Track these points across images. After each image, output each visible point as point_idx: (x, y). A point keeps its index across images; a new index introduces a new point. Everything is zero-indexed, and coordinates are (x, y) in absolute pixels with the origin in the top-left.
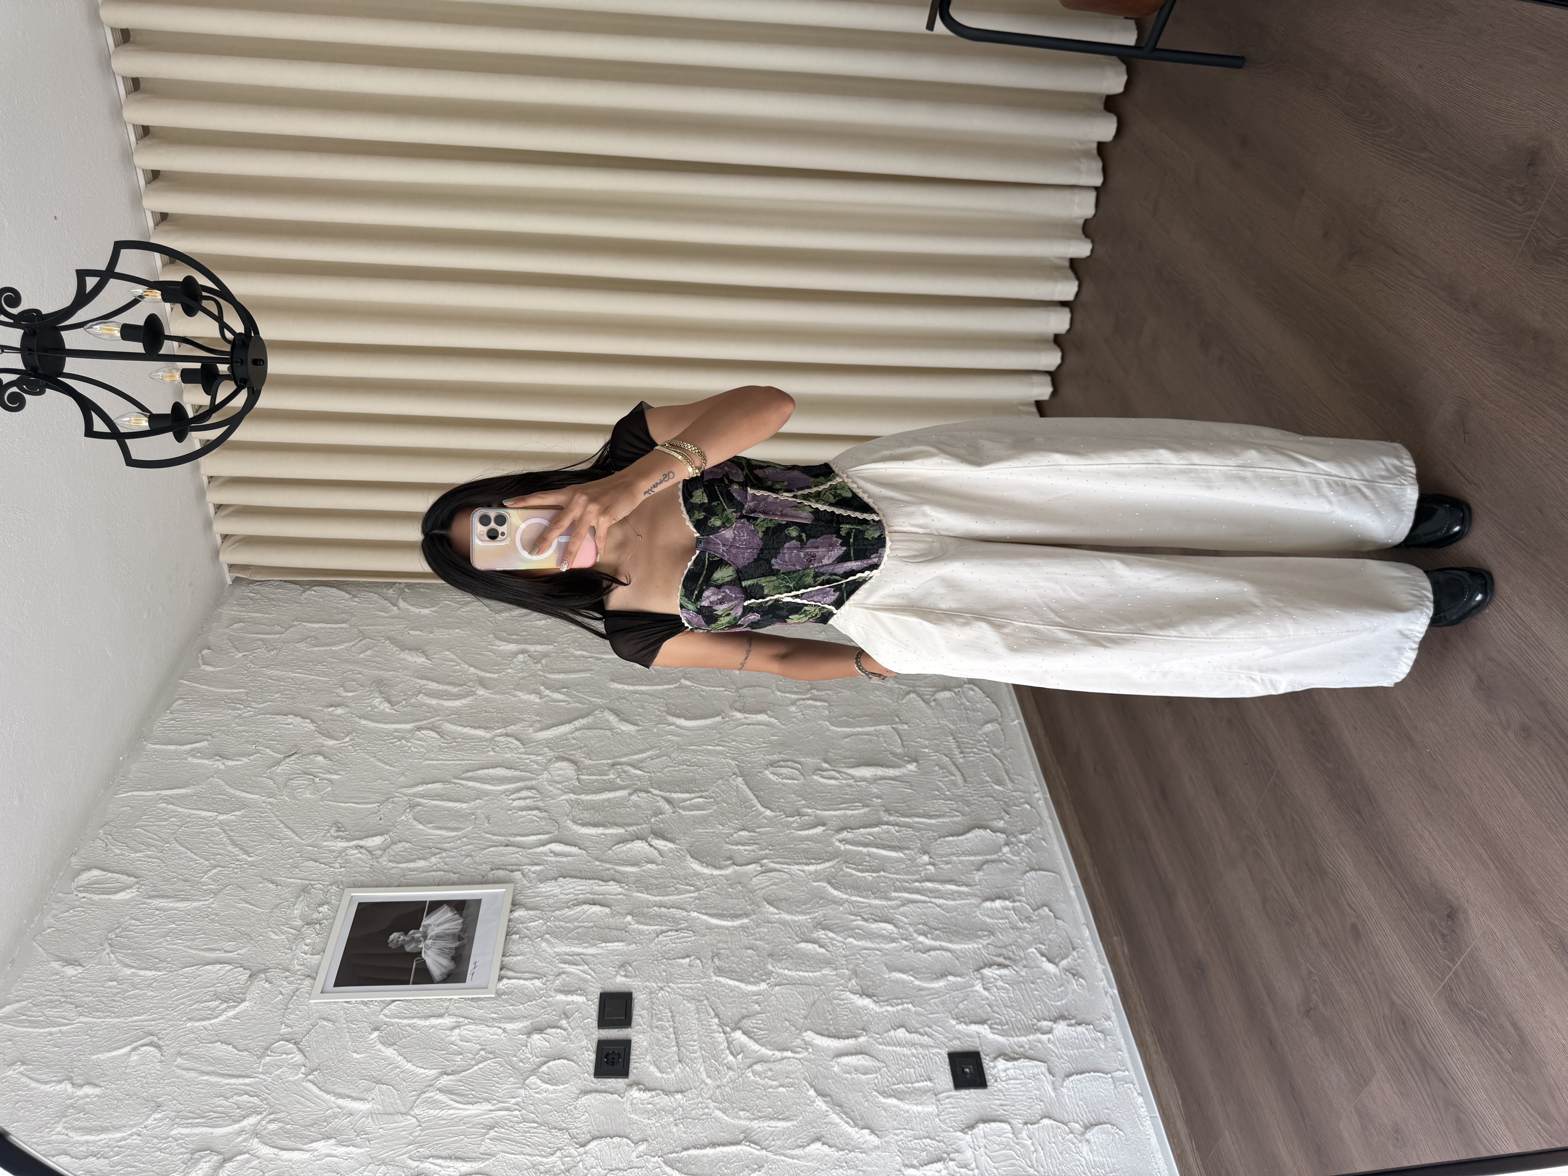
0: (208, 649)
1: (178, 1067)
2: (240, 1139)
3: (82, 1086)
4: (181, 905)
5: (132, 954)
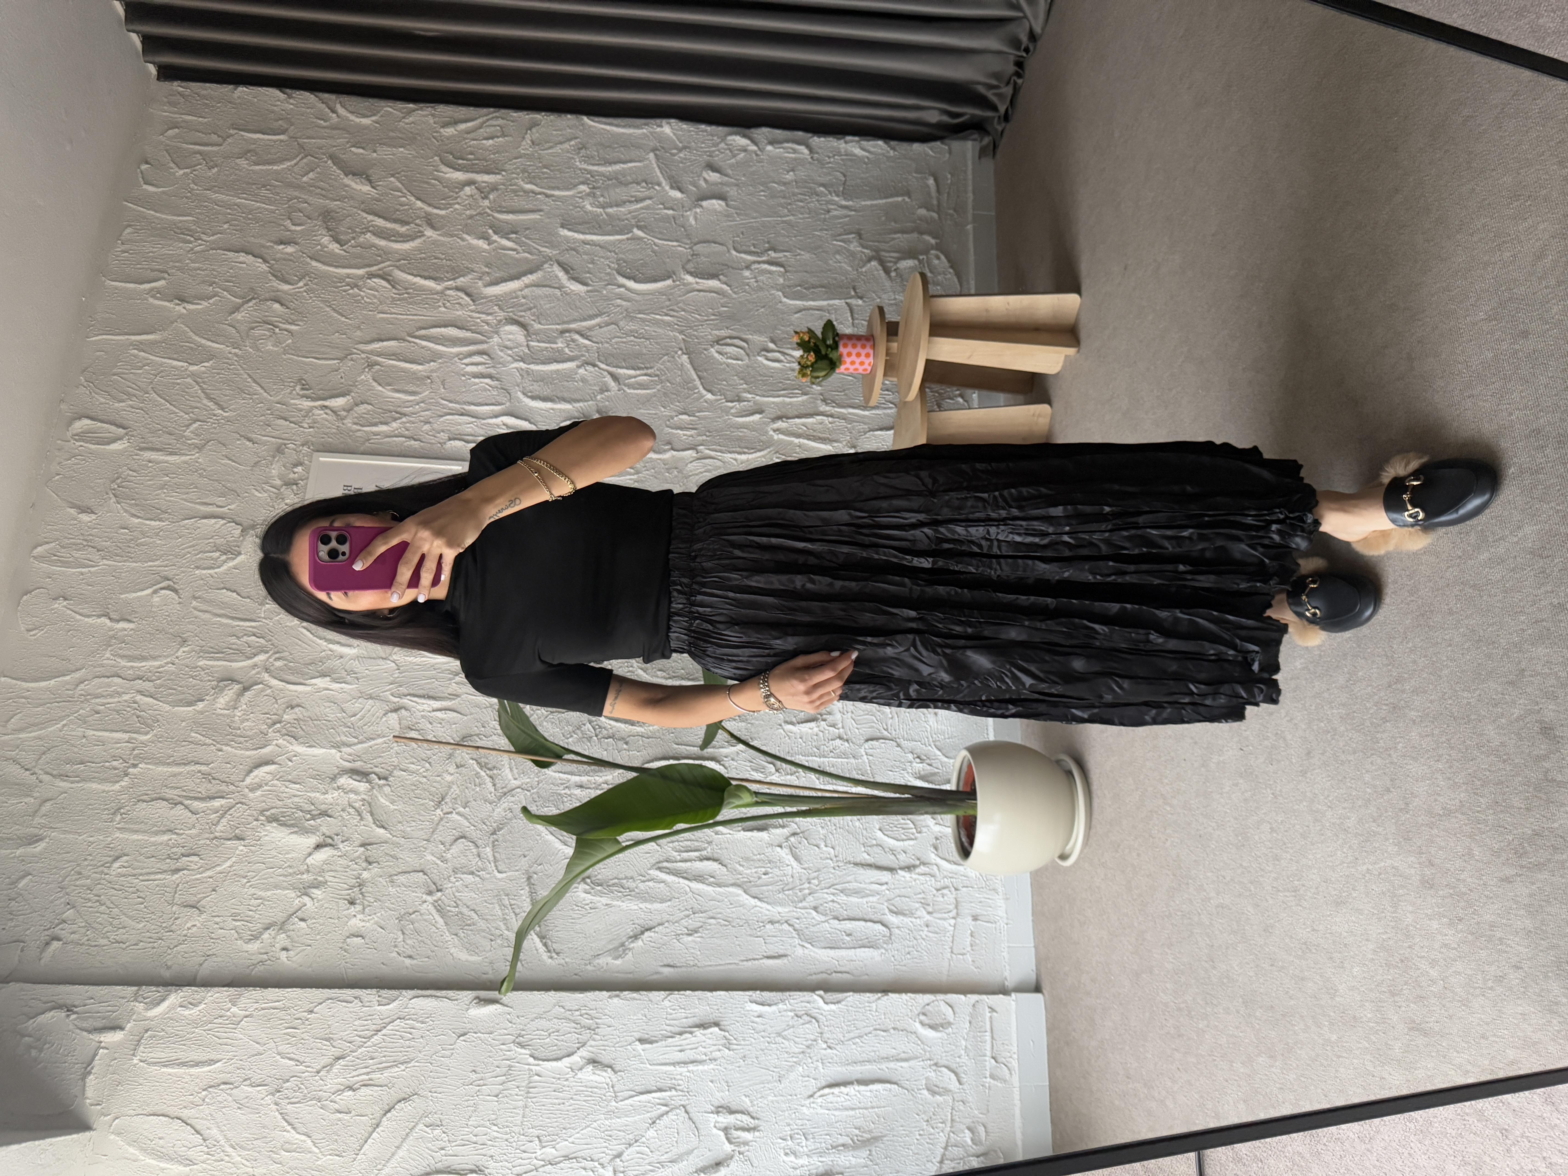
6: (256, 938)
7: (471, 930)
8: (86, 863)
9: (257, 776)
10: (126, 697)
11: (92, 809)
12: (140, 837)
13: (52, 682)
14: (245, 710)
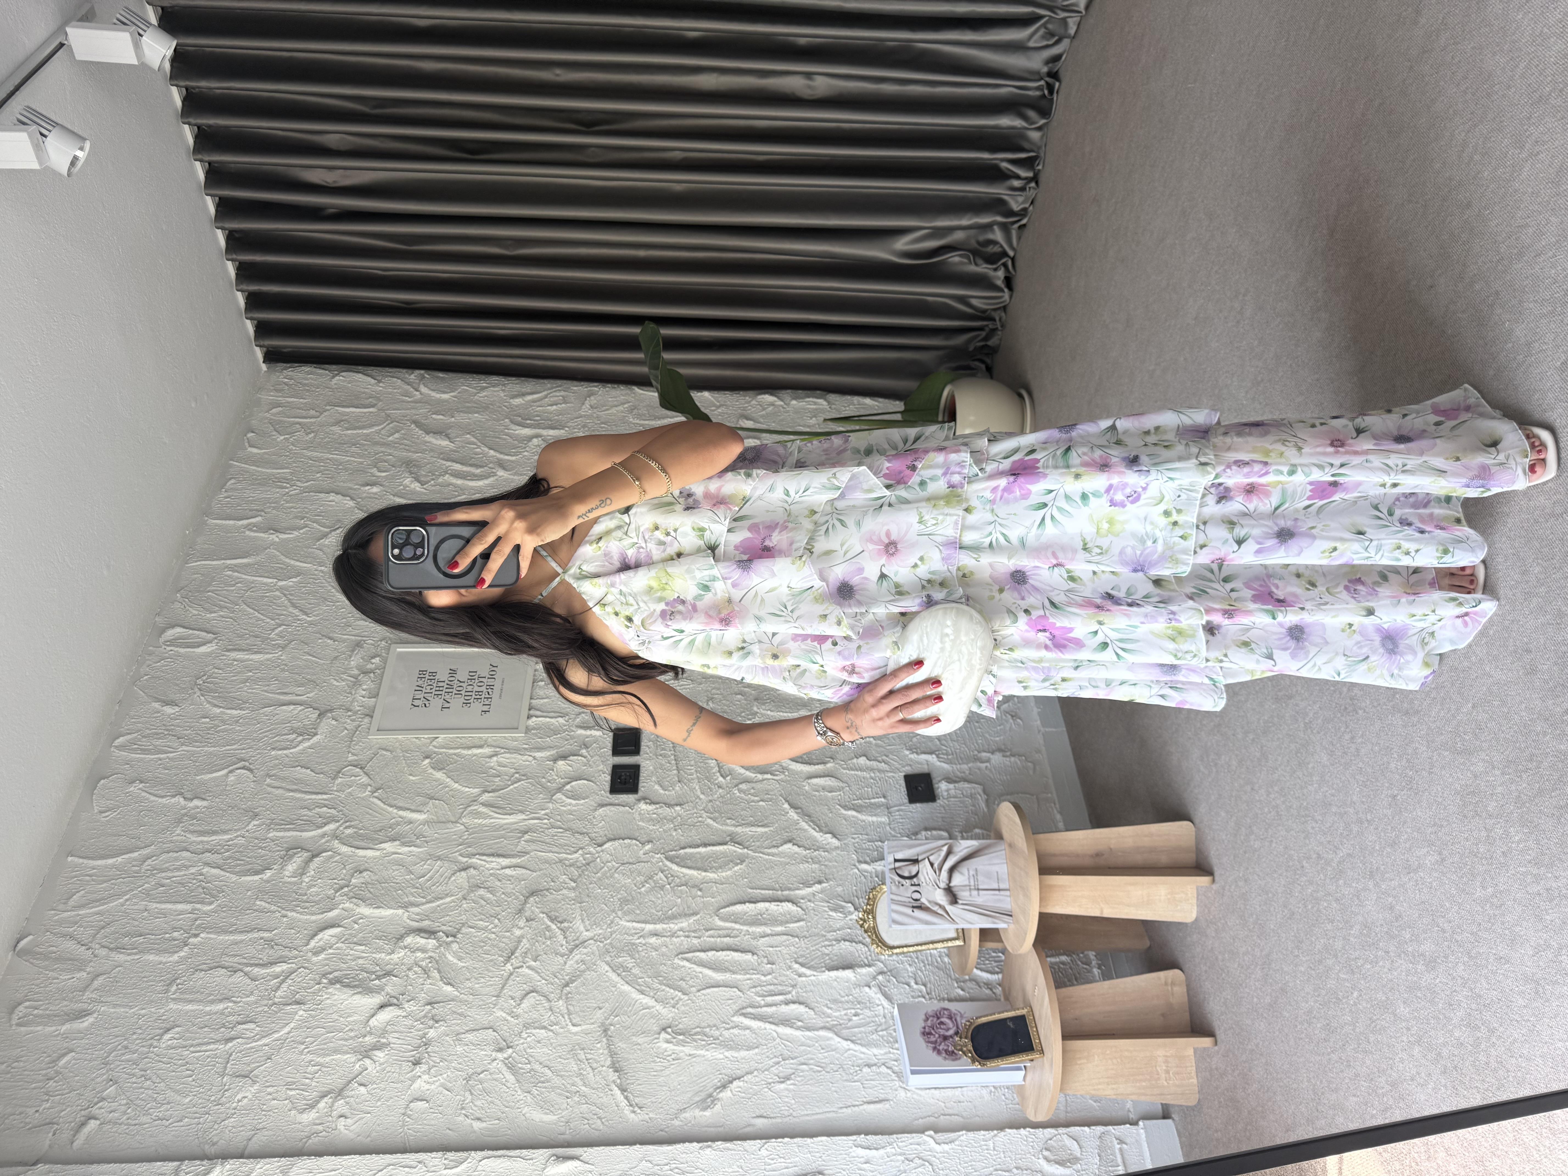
0: (253, 432)
1: (268, 785)
2: (324, 841)
3: (192, 800)
4: (256, 657)
5: (219, 697)
6: (312, 1106)
7: (545, 1088)
8: (135, 1037)
9: (321, 940)
10: (193, 870)
11: (147, 982)
12: (195, 1007)
13: (119, 859)
14: (313, 876)
